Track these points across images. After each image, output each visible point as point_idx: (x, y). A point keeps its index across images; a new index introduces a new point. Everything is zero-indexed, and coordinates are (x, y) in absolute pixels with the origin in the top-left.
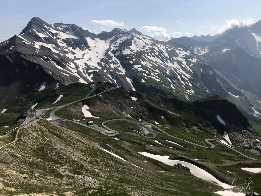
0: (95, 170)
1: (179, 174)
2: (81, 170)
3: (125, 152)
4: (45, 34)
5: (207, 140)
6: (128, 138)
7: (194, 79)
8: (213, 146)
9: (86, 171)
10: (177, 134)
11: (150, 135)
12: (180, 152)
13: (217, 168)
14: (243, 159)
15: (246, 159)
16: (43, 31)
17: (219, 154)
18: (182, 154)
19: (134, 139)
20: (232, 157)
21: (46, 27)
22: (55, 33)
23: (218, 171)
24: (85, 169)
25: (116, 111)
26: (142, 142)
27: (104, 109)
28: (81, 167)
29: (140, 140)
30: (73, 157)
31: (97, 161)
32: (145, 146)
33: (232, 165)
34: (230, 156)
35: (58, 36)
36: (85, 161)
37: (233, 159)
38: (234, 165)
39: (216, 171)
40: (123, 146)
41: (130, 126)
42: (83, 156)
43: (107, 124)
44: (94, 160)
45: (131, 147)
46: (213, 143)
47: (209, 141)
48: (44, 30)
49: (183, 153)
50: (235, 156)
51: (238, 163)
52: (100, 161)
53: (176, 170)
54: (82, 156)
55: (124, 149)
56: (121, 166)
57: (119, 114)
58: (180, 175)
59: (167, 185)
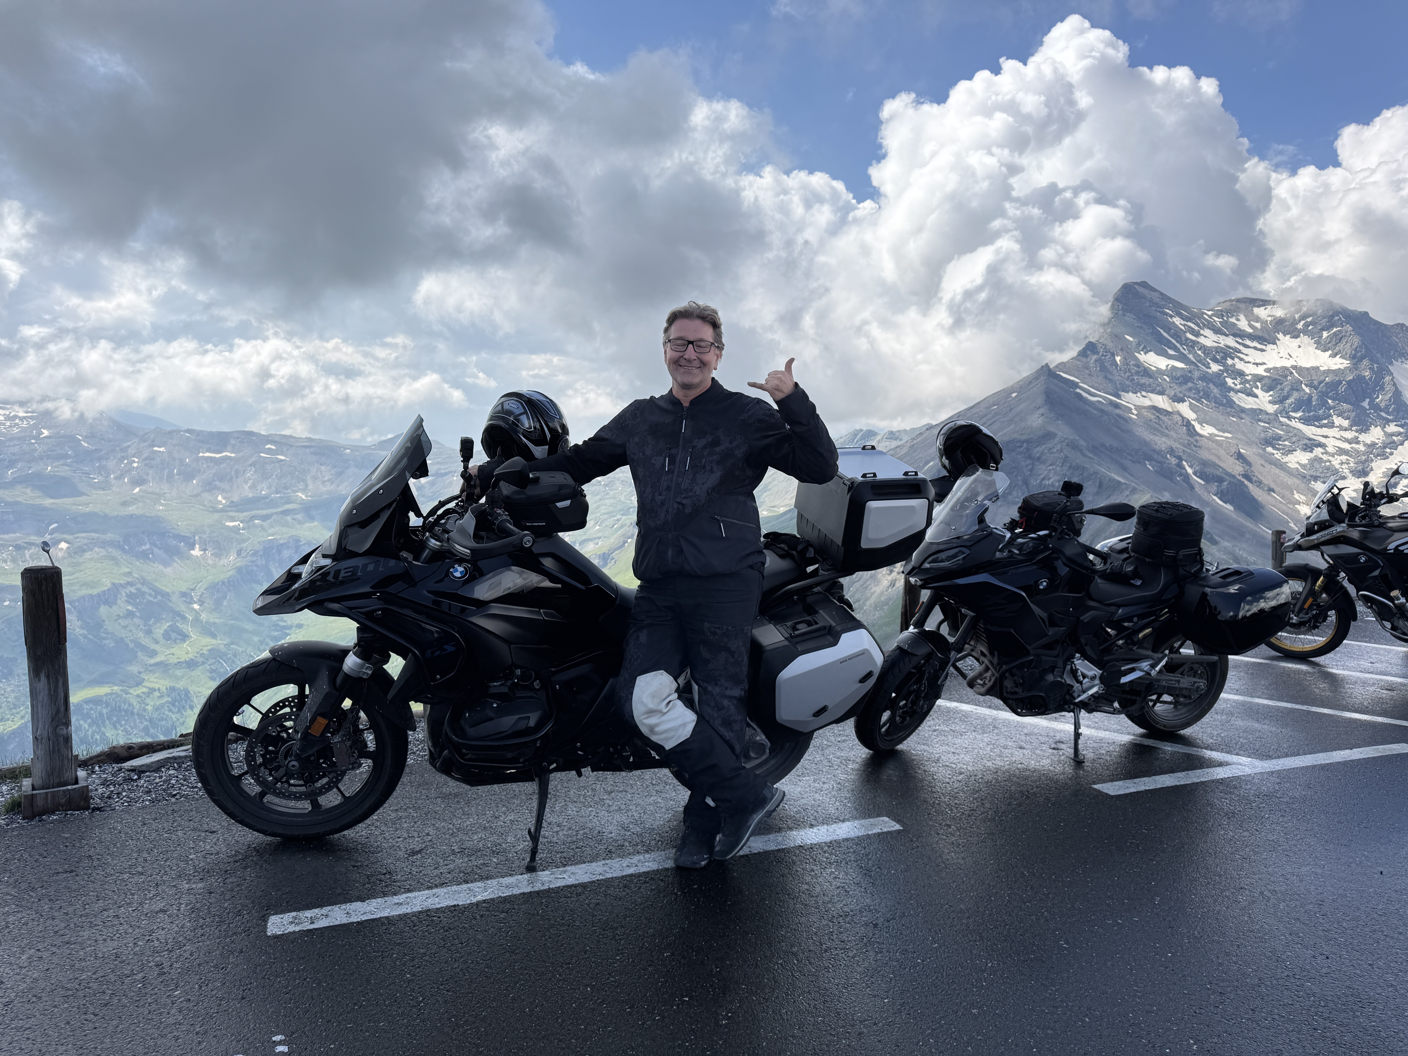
4: (1171, 352)
16: (1161, 340)
21: (1177, 321)
22: (1216, 345)
35: (1230, 362)
48: (1165, 334)
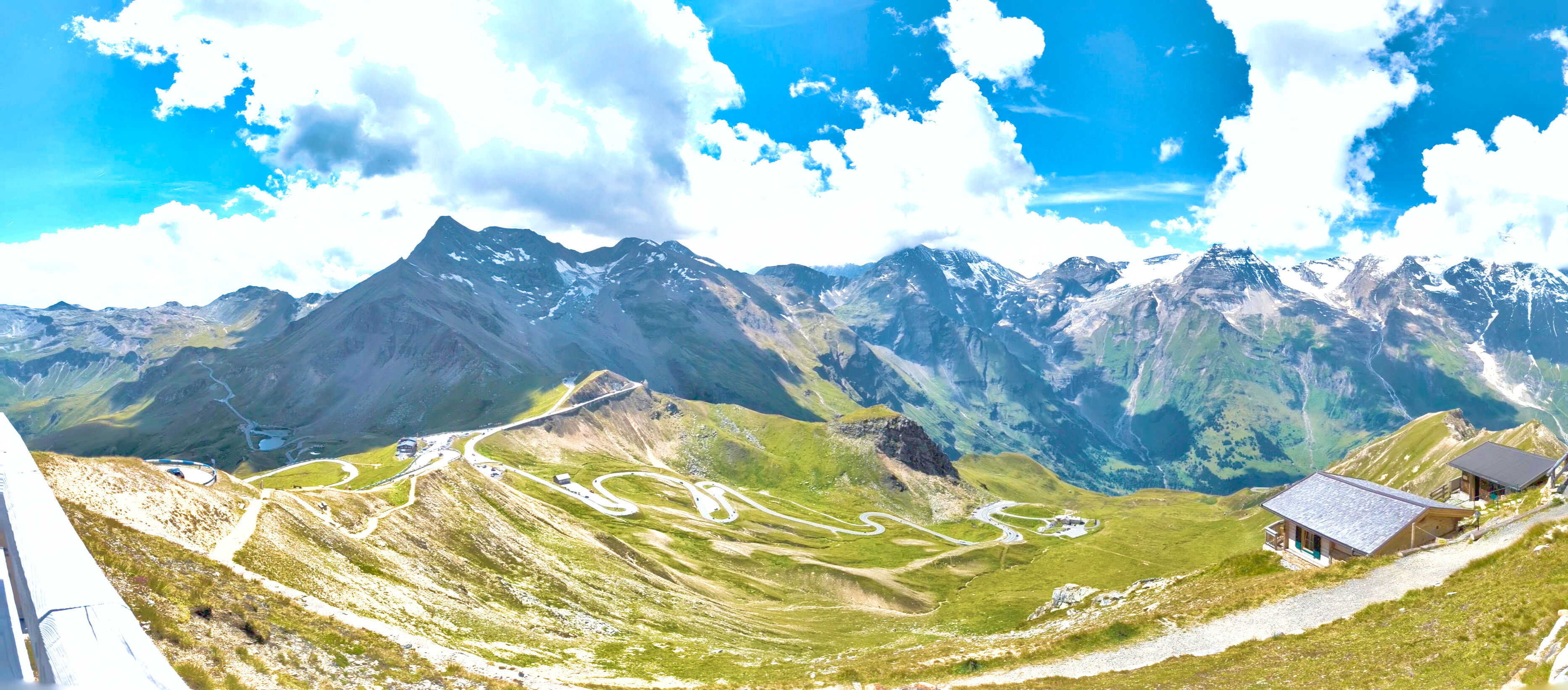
0: (596, 598)
1: (805, 604)
2: (563, 597)
3: (658, 557)
5: (864, 517)
6: (663, 521)
7: (822, 368)
8: (880, 529)
9: (576, 599)
10: (788, 508)
11: (720, 513)
12: (800, 552)
13: (897, 578)
14: (947, 548)
15: (954, 546)
17: (894, 544)
18: (807, 557)
19: (680, 523)
20: (926, 547)
23: (899, 584)
24: (570, 593)
25: (628, 450)
26: (700, 533)
27: (597, 445)
28: (562, 588)
29: (697, 527)
30: (539, 562)
31: (596, 578)
32: (711, 543)
33: (928, 565)
34: (920, 548)
36: (568, 574)
37: (928, 550)
38: (932, 565)
39: (896, 586)
40: (651, 542)
41: (668, 489)
42: (561, 563)
43: (605, 484)
44: (589, 575)
45: (671, 546)
46: (880, 523)
47: (870, 518)
49: (810, 553)
50: (930, 544)
51: (940, 557)
52: (603, 576)
53: (796, 595)
54: (557, 561)
55: (656, 550)
56: (660, 592)
57: (636, 458)
58: (809, 607)
59: (783, 632)
